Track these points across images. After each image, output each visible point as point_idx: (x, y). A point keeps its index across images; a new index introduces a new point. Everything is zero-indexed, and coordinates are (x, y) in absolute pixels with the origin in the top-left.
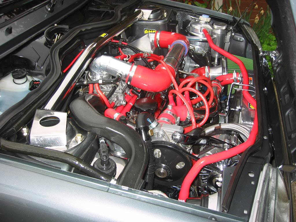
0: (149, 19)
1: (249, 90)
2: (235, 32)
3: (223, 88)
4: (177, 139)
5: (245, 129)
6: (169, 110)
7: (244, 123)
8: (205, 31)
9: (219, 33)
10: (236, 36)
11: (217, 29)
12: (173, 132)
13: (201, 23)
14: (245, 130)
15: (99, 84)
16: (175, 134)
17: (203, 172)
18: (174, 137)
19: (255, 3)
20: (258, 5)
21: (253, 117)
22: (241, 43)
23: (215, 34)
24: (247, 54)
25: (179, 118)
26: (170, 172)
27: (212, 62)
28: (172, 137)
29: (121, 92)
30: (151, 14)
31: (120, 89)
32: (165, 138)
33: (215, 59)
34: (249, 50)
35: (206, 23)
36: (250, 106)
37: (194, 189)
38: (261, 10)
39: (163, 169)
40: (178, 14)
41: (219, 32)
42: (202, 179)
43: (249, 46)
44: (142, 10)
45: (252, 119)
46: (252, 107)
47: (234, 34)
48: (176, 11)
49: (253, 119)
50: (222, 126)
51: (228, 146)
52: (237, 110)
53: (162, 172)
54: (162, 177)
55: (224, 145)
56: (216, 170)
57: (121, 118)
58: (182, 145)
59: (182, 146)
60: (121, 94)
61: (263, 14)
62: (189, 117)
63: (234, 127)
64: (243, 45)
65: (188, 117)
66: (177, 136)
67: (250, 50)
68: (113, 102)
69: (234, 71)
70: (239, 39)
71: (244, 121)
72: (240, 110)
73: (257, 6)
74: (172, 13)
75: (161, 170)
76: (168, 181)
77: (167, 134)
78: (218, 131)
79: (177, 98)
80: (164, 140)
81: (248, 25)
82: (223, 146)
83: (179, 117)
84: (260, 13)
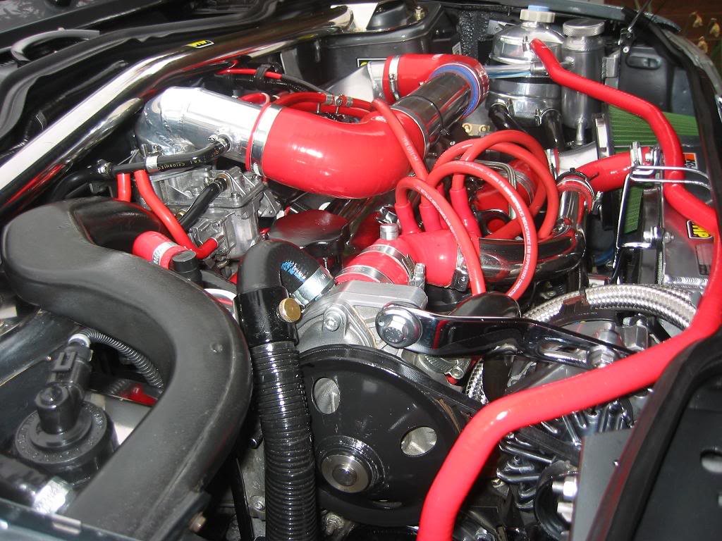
0: (369, 27)
1: (686, 182)
2: (633, 43)
3: (599, 194)
4: (394, 331)
5: (679, 297)
6: (386, 242)
7: (675, 282)
8: (537, 47)
9: (583, 49)
10: (635, 54)
11: (574, 37)
12: (381, 305)
13: (527, 30)
14: (678, 300)
15: (148, 173)
16: (389, 312)
17: (520, 469)
18: (382, 324)
19: (694, 13)
20: (701, 16)
21: (707, 264)
22: (652, 73)
23: (569, 52)
24: (675, 104)
25: (420, 267)
26: (380, 469)
27: (567, 141)
28: (378, 326)
29: (237, 204)
30: (375, 14)
31: (232, 196)
32: (352, 333)
33: (575, 131)
34: (682, 90)
35: (542, 26)
36: (692, 232)
37: (496, 536)
38: (713, 24)
39: (352, 458)
40: (462, 21)
41: (580, 45)
42: (519, 497)
43: (680, 76)
44: (348, 5)
45: (706, 270)
46: (701, 233)
47: (628, 50)
48: (454, 13)
49: (708, 268)
50: (592, 297)
51: (608, 355)
52: (645, 245)
53: (347, 468)
54: (350, 490)
55: (591, 353)
56: (563, 455)
57: (175, 259)
58: (425, 361)
59: (427, 368)
60: (239, 212)
61: (717, 35)
62: (463, 269)
63: (634, 293)
64: (659, 78)
65: (459, 269)
66: (394, 318)
67: (685, 92)
68: (210, 240)
69: (635, 144)
70: (644, 62)
71: (672, 278)
72: (656, 245)
73: (699, 20)
74: (442, 14)
75: (346, 461)
76: (381, 509)
77: (363, 318)
78: (575, 311)
79: (424, 208)
80: (349, 339)
81: (674, 31)
82: (590, 357)
83: (421, 264)
84: (711, 32)
